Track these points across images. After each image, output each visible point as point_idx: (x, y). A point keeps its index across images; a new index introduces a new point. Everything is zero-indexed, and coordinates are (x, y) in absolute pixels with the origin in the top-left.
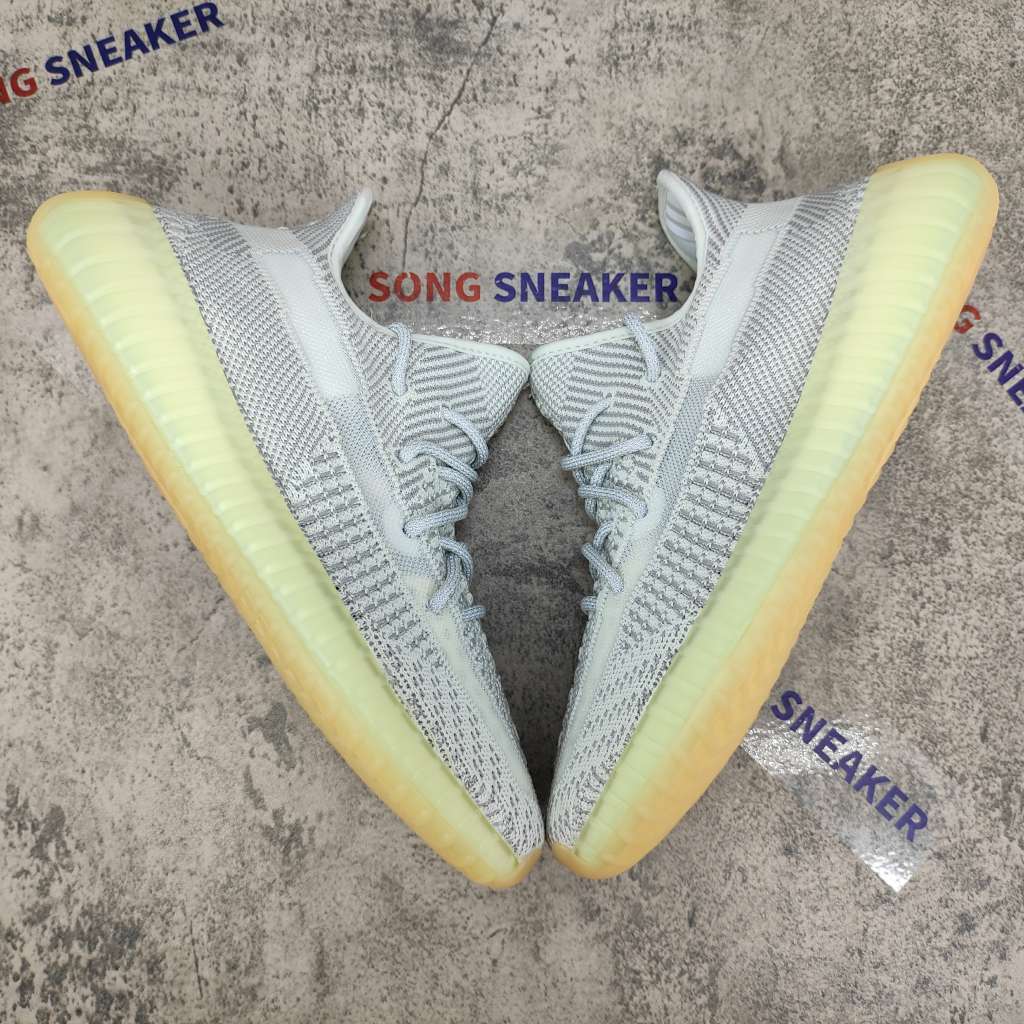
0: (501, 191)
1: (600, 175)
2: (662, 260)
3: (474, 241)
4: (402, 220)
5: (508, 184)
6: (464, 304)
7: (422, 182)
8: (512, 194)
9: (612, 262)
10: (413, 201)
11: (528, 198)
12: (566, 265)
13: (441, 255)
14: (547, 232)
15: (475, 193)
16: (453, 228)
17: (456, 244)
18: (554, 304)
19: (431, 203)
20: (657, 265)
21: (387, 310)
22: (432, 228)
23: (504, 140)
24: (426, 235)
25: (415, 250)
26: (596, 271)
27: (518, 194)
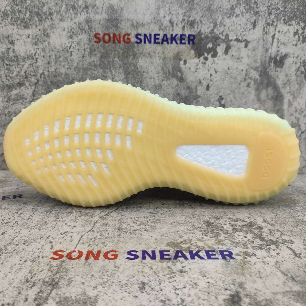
0: (132, 229)
1: (181, 225)
2: (220, 246)
3: (117, 241)
4: (80, 236)
5: (136, 227)
6: (107, 261)
7: (93, 227)
8: (138, 230)
9: (194, 247)
10: (87, 231)
11: (145, 230)
12: (168, 248)
13: (97, 245)
14: (156, 239)
15: (119, 230)
16: (106, 238)
17: (106, 242)
18: (161, 260)
19: (96, 232)
20: (219, 248)
21: (59, 263)
22: (94, 238)
23: (135, 218)
24: (91, 240)
25: (83, 244)
26: (185, 250)
27: (141, 230)
